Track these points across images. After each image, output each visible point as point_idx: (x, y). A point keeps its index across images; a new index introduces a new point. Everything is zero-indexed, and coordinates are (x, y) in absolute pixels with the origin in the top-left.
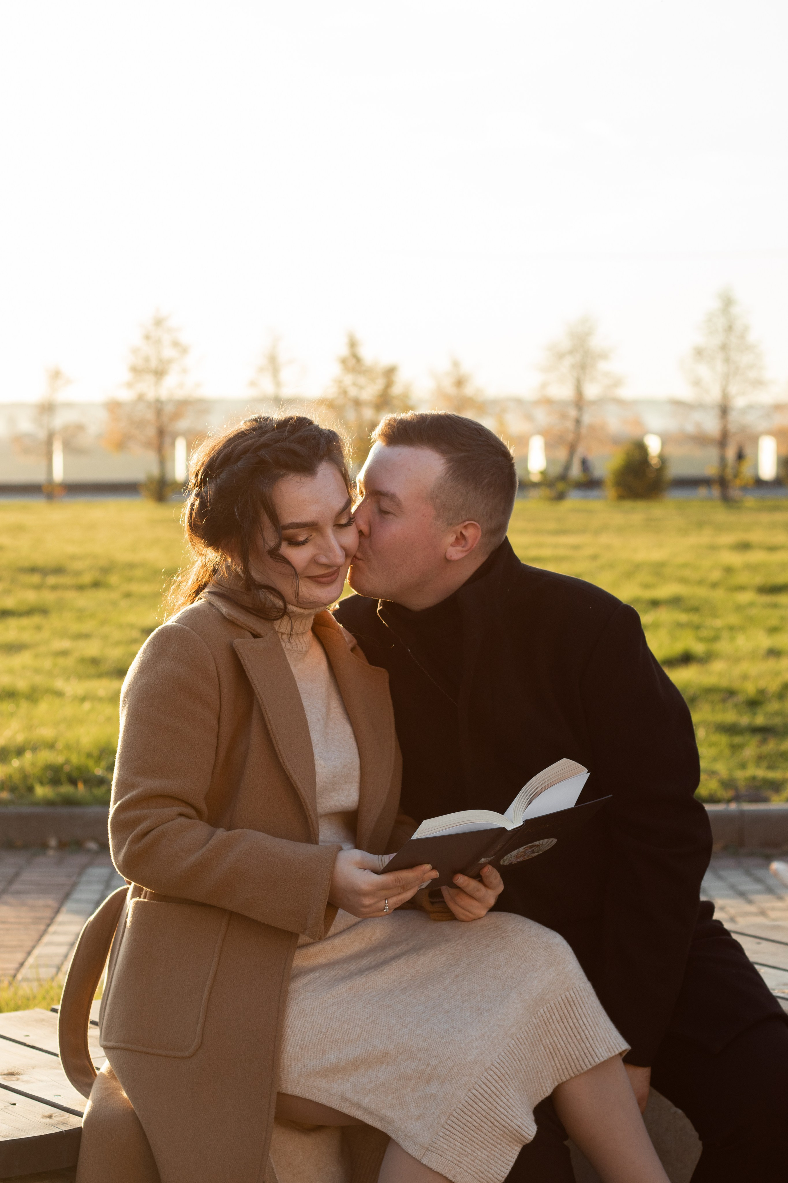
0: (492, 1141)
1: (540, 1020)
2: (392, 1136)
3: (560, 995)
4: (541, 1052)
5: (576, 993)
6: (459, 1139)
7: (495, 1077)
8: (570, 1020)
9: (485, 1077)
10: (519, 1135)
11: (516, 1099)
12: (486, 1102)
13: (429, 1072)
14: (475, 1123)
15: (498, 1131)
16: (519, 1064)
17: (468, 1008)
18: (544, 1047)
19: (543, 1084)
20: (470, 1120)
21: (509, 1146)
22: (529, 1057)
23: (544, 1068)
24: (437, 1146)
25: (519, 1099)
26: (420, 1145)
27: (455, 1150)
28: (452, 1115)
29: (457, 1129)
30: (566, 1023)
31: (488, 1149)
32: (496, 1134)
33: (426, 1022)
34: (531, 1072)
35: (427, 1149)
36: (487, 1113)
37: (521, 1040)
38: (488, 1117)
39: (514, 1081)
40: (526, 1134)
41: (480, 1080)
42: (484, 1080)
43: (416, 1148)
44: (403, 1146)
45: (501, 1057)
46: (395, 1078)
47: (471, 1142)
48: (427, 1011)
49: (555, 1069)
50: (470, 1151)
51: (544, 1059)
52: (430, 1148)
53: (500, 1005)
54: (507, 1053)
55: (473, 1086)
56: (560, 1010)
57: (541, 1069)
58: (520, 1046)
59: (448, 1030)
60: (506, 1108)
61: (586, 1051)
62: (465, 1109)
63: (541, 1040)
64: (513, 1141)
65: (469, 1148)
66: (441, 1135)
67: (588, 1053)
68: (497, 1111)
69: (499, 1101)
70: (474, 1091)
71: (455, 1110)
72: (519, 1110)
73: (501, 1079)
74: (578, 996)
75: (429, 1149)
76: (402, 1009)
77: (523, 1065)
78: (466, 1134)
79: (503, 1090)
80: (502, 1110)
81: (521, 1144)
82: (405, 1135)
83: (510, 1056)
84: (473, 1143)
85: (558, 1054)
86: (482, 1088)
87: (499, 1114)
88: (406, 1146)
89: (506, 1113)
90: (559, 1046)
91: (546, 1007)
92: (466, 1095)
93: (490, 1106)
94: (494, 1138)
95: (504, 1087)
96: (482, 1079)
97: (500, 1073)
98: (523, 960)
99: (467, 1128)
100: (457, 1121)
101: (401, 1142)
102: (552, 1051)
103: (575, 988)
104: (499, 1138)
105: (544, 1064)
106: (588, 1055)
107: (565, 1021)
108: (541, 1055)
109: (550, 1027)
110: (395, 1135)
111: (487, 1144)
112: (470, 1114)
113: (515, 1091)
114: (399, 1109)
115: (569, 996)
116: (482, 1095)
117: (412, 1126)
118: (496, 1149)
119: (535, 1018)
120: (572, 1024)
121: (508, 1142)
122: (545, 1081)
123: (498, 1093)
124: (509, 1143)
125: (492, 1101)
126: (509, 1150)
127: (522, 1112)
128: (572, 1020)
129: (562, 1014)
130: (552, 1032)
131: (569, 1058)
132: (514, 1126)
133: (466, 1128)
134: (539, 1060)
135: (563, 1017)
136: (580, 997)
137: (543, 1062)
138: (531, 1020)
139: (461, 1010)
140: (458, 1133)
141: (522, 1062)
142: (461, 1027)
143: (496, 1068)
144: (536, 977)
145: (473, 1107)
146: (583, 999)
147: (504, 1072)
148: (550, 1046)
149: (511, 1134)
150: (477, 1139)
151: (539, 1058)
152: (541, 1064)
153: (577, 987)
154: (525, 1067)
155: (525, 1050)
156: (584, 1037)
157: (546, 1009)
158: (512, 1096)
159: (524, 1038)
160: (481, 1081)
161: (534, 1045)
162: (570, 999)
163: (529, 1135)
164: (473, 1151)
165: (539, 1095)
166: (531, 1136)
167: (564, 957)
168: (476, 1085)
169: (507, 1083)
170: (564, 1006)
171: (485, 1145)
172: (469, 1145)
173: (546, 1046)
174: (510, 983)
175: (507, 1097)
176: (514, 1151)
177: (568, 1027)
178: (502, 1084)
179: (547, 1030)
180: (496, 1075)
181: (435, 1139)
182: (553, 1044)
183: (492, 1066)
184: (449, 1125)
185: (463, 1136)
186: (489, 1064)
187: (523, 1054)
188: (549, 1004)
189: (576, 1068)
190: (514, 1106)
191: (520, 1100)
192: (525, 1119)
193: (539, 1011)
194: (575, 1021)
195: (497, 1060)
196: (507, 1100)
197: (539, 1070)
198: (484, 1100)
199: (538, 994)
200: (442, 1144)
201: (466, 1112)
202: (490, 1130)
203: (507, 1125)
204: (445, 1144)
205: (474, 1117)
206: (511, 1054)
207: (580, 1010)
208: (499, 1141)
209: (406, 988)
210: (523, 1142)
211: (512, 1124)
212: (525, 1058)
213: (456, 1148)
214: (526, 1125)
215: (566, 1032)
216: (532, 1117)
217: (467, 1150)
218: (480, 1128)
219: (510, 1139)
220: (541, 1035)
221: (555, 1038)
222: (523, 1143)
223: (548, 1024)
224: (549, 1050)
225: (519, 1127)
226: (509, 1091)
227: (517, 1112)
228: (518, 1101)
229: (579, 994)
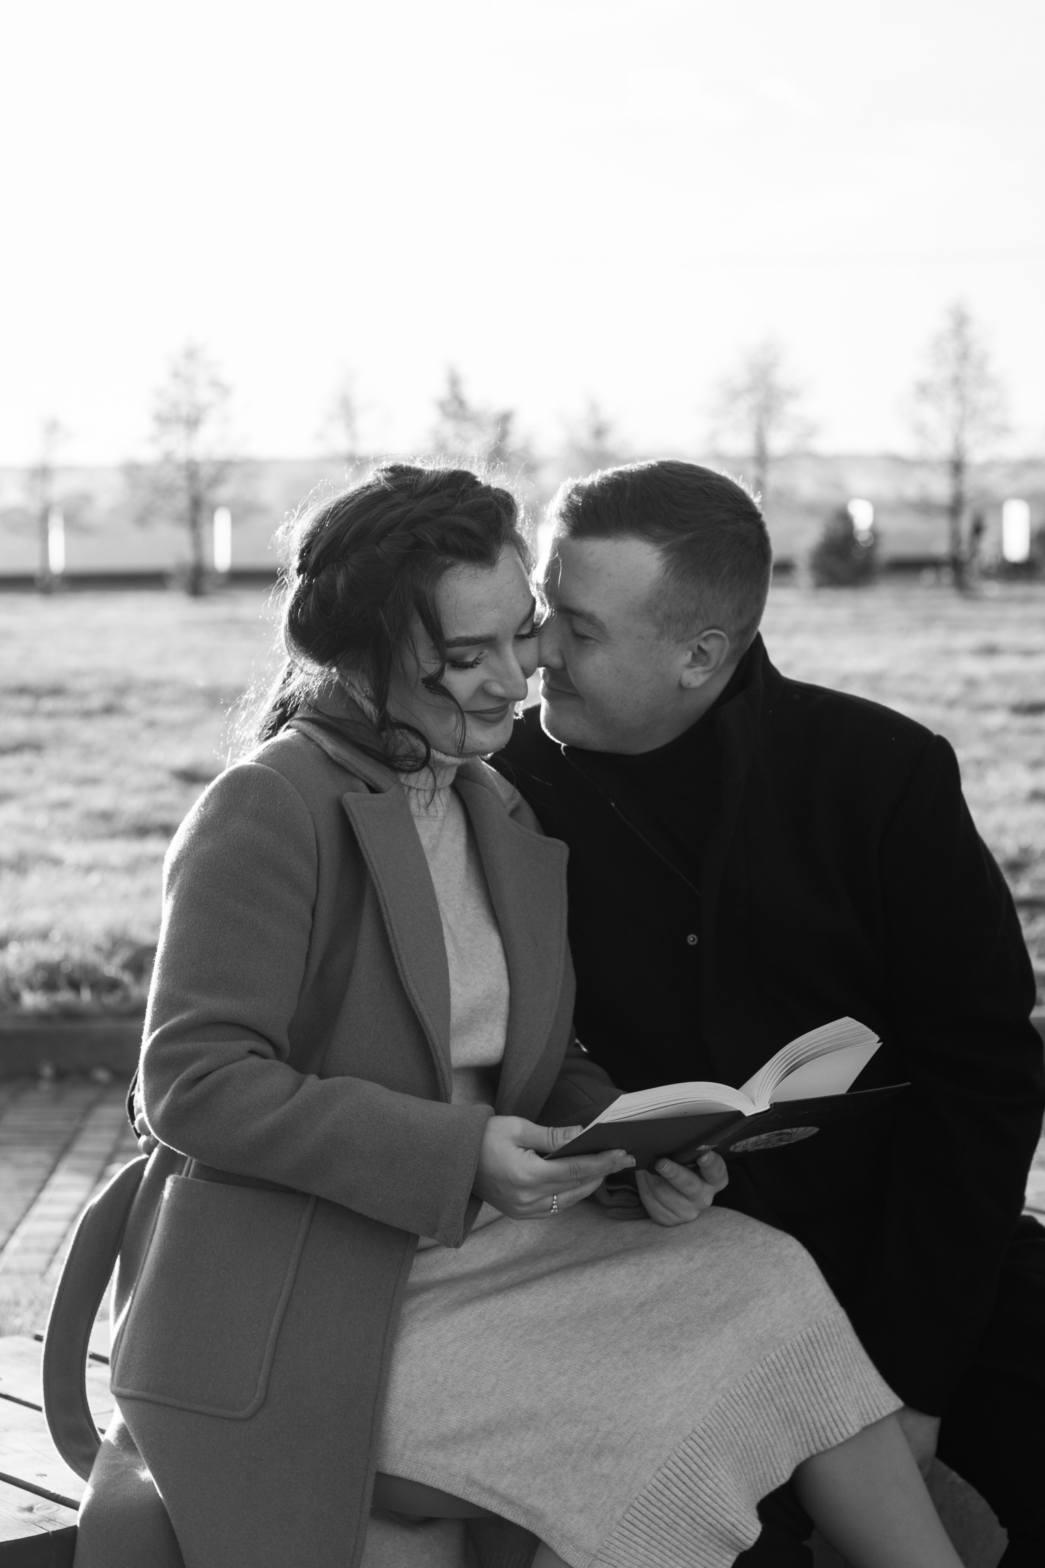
0: (691, 1546)
1: (770, 1370)
2: (543, 1536)
3: (800, 1332)
4: (771, 1416)
5: (822, 1328)
6: (643, 1543)
7: (698, 1450)
8: (813, 1370)
9: (682, 1450)
10: (732, 1538)
11: (730, 1484)
12: (684, 1487)
13: (599, 1442)
14: (666, 1519)
15: (702, 1530)
16: (735, 1433)
17: (658, 1347)
18: (778, 1410)
19: (776, 1465)
20: (660, 1514)
21: (718, 1553)
22: (750, 1424)
23: (777, 1441)
24: (610, 1552)
25: (734, 1483)
26: (584, 1550)
27: (636, 1558)
28: (632, 1506)
29: (640, 1528)
30: (808, 1375)
31: (687, 1558)
32: (699, 1536)
33: (595, 1366)
34: (755, 1446)
35: (595, 1556)
36: (684, 1504)
37: (737, 1398)
38: (686, 1509)
39: (725, 1457)
40: (743, 1537)
41: (675, 1455)
42: (682, 1455)
43: (578, 1555)
44: (559, 1553)
45: (706, 1420)
46: (547, 1451)
47: (660, 1547)
48: (596, 1351)
49: (793, 1443)
50: (659, 1560)
51: (777, 1428)
52: (600, 1556)
53: (707, 1344)
54: (716, 1416)
55: (665, 1463)
56: (801, 1355)
57: (772, 1442)
58: (736, 1407)
59: (627, 1378)
60: (714, 1496)
61: (836, 1417)
62: (651, 1498)
63: (772, 1399)
64: (725, 1546)
65: (657, 1556)
66: (616, 1537)
67: (839, 1419)
68: (700, 1502)
69: (703, 1486)
70: (666, 1471)
71: (636, 1499)
72: (734, 1499)
73: (706, 1454)
74: (824, 1333)
75: (598, 1557)
76: (558, 1347)
77: (741, 1434)
78: (653, 1534)
79: (710, 1469)
80: (708, 1500)
81: (736, 1550)
82: (563, 1536)
83: (721, 1421)
84: (663, 1549)
85: (797, 1420)
86: (677, 1467)
87: (704, 1505)
88: (564, 1552)
89: (714, 1505)
90: (799, 1409)
91: (779, 1350)
92: (654, 1477)
93: (689, 1493)
94: (695, 1541)
95: (711, 1465)
96: (678, 1453)
97: (704, 1444)
98: (742, 1282)
99: (656, 1526)
100: (639, 1516)
101: (556, 1546)
102: (789, 1416)
103: (820, 1321)
104: (702, 1542)
105: (777, 1435)
106: (839, 1423)
107: (807, 1370)
108: (771, 1422)
109: (786, 1380)
110: (546, 1535)
111: (685, 1550)
112: (659, 1504)
113: (727, 1473)
114: (553, 1497)
115: (811, 1334)
116: (677, 1477)
117: (573, 1522)
118: (698, 1557)
119: (762, 1367)
120: (816, 1376)
121: (716, 1548)
122: (779, 1460)
123: (701, 1474)
124: (718, 1549)
125: (692, 1486)
126: (717, 1560)
127: (738, 1503)
128: (816, 1370)
129: (803, 1361)
130: (789, 1387)
131: (812, 1426)
132: (726, 1524)
133: (653, 1526)
134: (768, 1429)
135: (805, 1366)
136: (827, 1334)
137: (776, 1432)
138: (753, 1369)
139: (648, 1350)
140: (642, 1534)
141: (740, 1431)
142: (648, 1375)
143: (700, 1437)
144: (763, 1306)
145: (663, 1494)
146: (832, 1339)
147: (711, 1443)
148: (786, 1409)
149: (721, 1536)
150: (669, 1542)
151: (769, 1425)
152: (772, 1435)
153: (824, 1321)
154: (743, 1438)
155: (743, 1412)
156: (833, 1396)
157: (779, 1354)
158: (723, 1479)
159: (742, 1396)
160: (677, 1455)
161: (760, 1406)
162: (813, 1339)
163: (749, 1539)
164: (664, 1561)
165: (769, 1482)
166: (751, 1540)
167: (803, 1276)
168: (670, 1462)
169: (715, 1459)
170: (806, 1349)
171: (682, 1551)
172: (657, 1552)
173: (781, 1409)
174: (723, 1314)
175: (716, 1480)
176: (725, 1561)
177: (811, 1381)
178: (707, 1461)
179: (781, 1384)
180: (700, 1447)
181: (606, 1543)
182: (791, 1405)
183: (694, 1434)
184: (628, 1521)
185: (649, 1538)
186: (690, 1431)
187: (741, 1419)
188: (784, 1346)
189: (821, 1441)
190: (726, 1494)
191: (736, 1486)
192: (743, 1514)
193: (768, 1356)
194: (820, 1371)
195: (701, 1424)
196: (716, 1484)
197: (770, 1443)
198: (680, 1484)
199: (766, 1331)
200: (617, 1550)
201: (654, 1502)
202: (689, 1529)
203: (714, 1522)
204: (622, 1550)
205: (666, 1510)
206: (721, 1417)
207: (826, 1354)
208: (703, 1546)
209: (564, 1318)
210: (740, 1548)
211: (722, 1520)
212: (745, 1424)
213: (639, 1556)
214: (745, 1523)
215: (808, 1388)
216: (755, 1512)
217: (655, 1558)
218: (675, 1526)
219: (720, 1544)
220: (773, 1392)
221: (793, 1396)
222: (738, 1550)
223: (783, 1375)
224: (785, 1414)
225: (733, 1526)
226: (719, 1471)
227: (730, 1503)
228: (732, 1487)
229: (825, 1331)
